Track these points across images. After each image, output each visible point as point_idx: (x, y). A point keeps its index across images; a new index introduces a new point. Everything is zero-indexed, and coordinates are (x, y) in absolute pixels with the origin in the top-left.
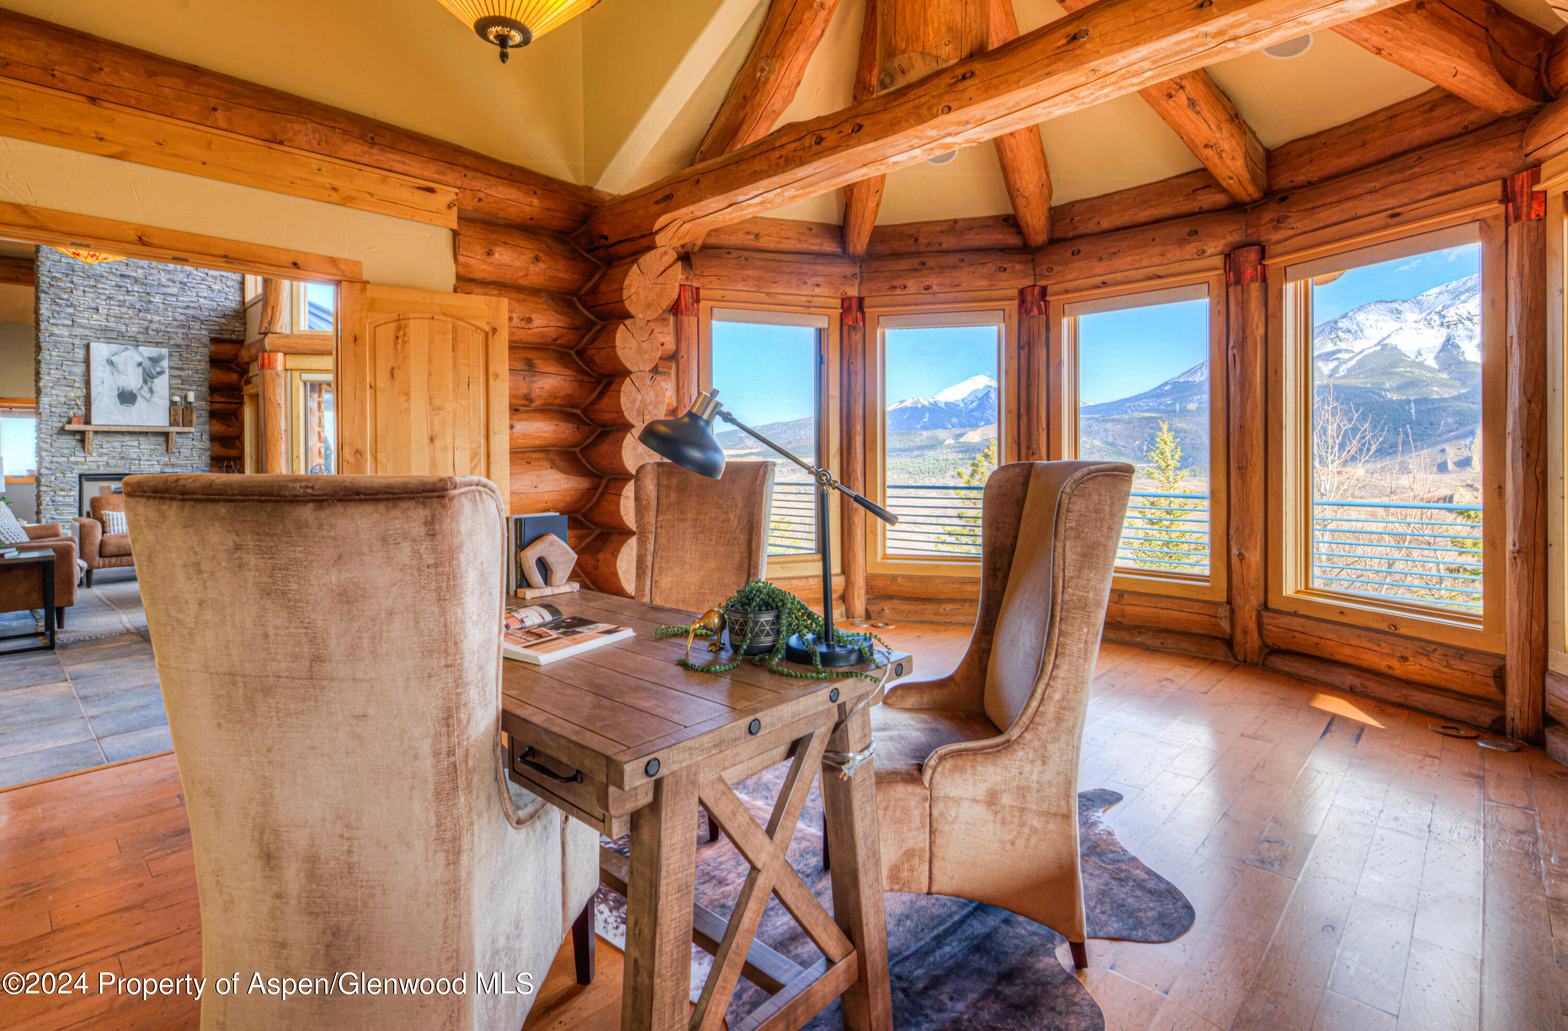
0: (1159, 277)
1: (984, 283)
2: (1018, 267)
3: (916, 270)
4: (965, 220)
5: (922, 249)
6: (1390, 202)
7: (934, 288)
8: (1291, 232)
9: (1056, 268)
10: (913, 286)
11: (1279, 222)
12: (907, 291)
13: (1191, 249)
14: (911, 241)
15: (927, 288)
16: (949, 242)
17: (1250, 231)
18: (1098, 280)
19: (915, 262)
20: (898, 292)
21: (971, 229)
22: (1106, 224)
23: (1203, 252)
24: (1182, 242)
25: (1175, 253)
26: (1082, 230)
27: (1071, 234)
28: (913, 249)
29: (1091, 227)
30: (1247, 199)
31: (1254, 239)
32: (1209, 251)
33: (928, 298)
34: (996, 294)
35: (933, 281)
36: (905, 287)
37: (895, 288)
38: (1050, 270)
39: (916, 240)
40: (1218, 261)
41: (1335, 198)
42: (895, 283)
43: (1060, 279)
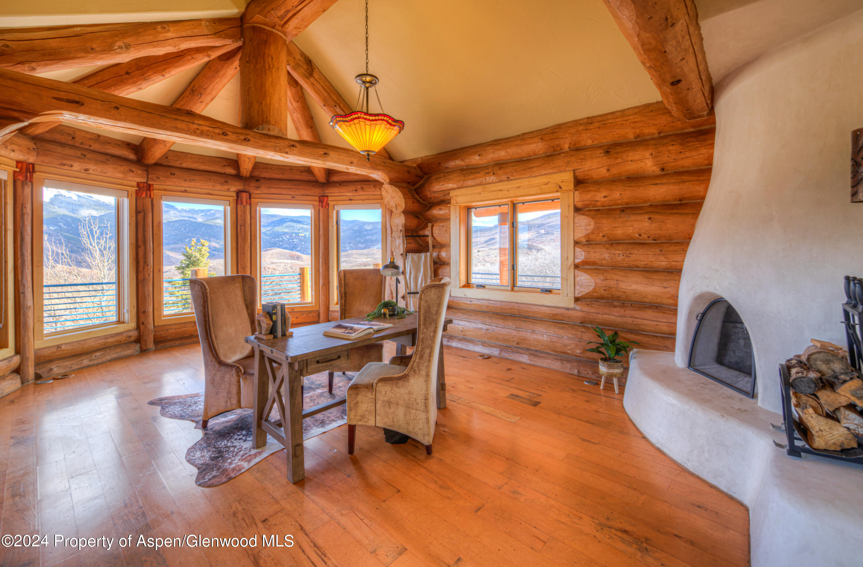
0: (211, 194)
1: (120, 175)
2: (139, 172)
3: (79, 158)
4: (104, 136)
5: (77, 144)
6: (292, 193)
7: (91, 171)
8: (261, 192)
9: (161, 178)
10: (77, 166)
11: (258, 187)
12: (73, 168)
13: (225, 187)
14: (70, 138)
15: (86, 170)
16: (96, 147)
17: (246, 187)
18: (183, 189)
19: (79, 153)
20: (66, 167)
21: (109, 143)
22: (184, 165)
23: (229, 190)
24: (222, 184)
25: (218, 187)
26: (171, 164)
27: (165, 164)
28: (71, 143)
29: (177, 164)
30: (245, 176)
31: (247, 190)
32: (231, 190)
33: (84, 175)
34: (125, 182)
35: (92, 167)
36: (72, 166)
37: (64, 165)
38: (158, 178)
39: (73, 138)
40: (234, 194)
41: (276, 186)
42: (65, 162)
43: (162, 183)
